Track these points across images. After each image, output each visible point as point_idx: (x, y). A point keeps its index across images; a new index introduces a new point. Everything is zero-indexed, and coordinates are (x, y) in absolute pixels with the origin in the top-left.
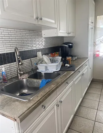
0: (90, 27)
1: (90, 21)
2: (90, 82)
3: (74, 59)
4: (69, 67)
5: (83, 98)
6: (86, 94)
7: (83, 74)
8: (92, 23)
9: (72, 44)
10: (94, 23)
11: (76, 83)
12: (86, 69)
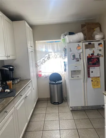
0: (30, 50)
1: (29, 45)
2: (36, 103)
3: (16, 82)
4: (9, 93)
5: (29, 122)
6: (32, 116)
7: (26, 97)
8: (32, 47)
9: (13, 66)
10: (33, 47)
11: (18, 108)
12: (29, 91)
